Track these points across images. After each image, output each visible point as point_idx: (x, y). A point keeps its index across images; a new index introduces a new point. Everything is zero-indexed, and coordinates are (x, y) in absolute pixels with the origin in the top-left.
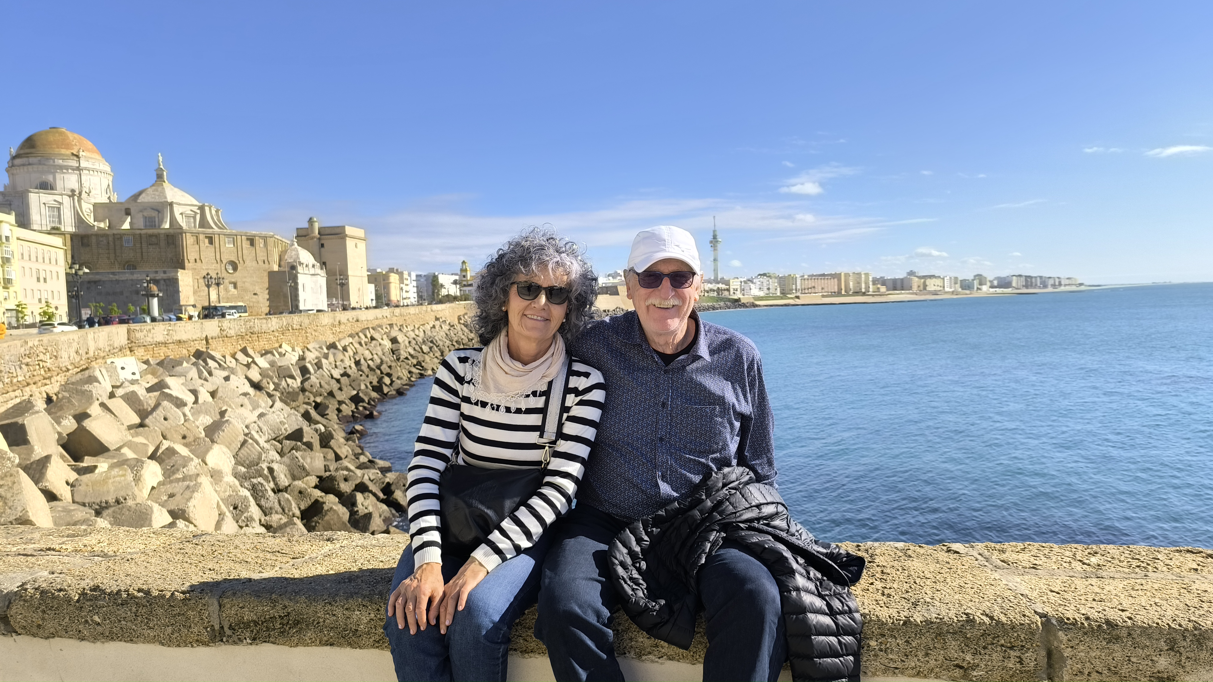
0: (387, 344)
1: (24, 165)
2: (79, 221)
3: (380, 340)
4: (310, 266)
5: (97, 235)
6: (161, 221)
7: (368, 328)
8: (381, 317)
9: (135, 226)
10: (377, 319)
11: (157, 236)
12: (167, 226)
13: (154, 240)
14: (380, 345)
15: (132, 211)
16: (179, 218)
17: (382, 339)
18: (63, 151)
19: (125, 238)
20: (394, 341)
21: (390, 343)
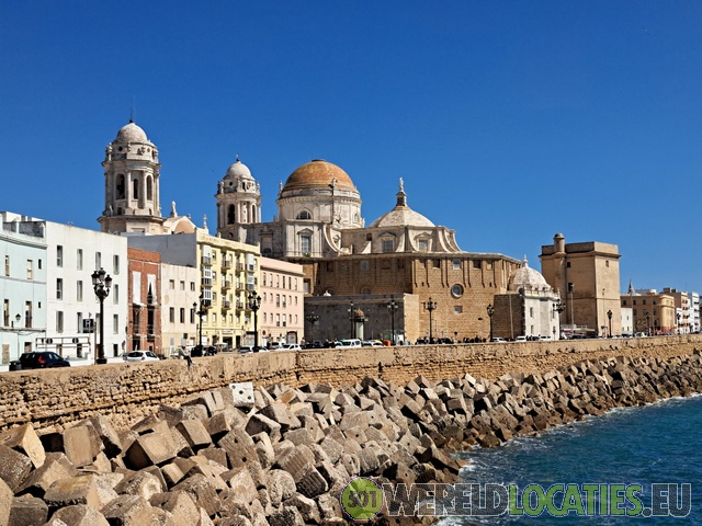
0: (607, 379)
1: (289, 197)
2: (326, 249)
3: (597, 375)
4: (540, 289)
5: (339, 261)
6: (397, 245)
7: (585, 361)
8: (608, 347)
9: (375, 251)
10: (602, 350)
11: (389, 260)
12: (401, 249)
13: (386, 264)
14: (596, 380)
15: (373, 236)
16: (413, 243)
17: (601, 374)
18: (321, 182)
19: (362, 262)
20: (616, 376)
21: (611, 379)
